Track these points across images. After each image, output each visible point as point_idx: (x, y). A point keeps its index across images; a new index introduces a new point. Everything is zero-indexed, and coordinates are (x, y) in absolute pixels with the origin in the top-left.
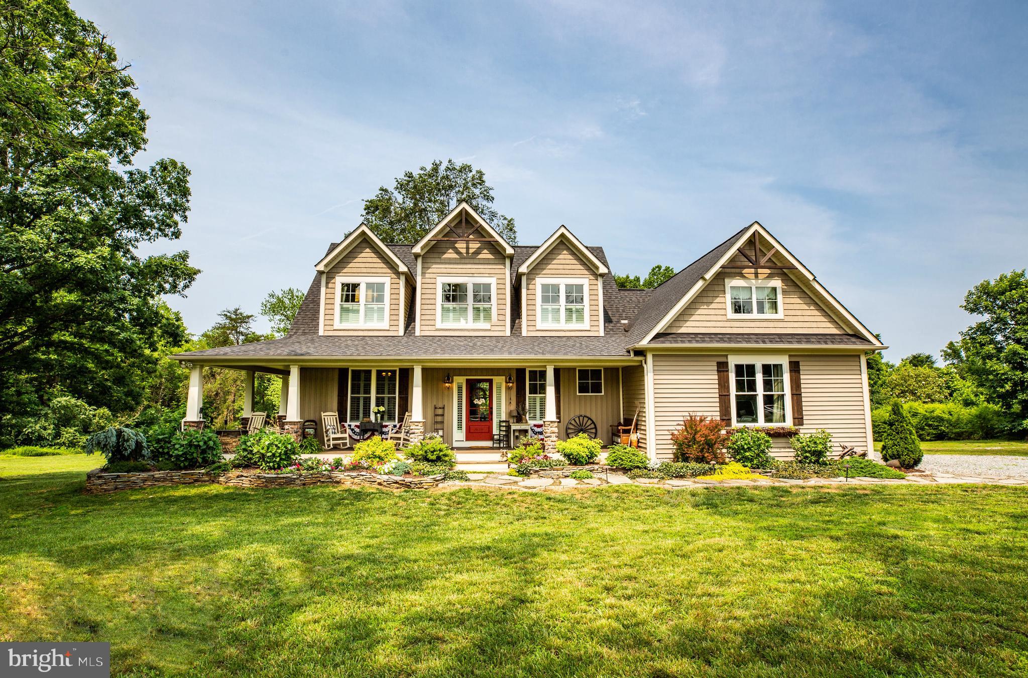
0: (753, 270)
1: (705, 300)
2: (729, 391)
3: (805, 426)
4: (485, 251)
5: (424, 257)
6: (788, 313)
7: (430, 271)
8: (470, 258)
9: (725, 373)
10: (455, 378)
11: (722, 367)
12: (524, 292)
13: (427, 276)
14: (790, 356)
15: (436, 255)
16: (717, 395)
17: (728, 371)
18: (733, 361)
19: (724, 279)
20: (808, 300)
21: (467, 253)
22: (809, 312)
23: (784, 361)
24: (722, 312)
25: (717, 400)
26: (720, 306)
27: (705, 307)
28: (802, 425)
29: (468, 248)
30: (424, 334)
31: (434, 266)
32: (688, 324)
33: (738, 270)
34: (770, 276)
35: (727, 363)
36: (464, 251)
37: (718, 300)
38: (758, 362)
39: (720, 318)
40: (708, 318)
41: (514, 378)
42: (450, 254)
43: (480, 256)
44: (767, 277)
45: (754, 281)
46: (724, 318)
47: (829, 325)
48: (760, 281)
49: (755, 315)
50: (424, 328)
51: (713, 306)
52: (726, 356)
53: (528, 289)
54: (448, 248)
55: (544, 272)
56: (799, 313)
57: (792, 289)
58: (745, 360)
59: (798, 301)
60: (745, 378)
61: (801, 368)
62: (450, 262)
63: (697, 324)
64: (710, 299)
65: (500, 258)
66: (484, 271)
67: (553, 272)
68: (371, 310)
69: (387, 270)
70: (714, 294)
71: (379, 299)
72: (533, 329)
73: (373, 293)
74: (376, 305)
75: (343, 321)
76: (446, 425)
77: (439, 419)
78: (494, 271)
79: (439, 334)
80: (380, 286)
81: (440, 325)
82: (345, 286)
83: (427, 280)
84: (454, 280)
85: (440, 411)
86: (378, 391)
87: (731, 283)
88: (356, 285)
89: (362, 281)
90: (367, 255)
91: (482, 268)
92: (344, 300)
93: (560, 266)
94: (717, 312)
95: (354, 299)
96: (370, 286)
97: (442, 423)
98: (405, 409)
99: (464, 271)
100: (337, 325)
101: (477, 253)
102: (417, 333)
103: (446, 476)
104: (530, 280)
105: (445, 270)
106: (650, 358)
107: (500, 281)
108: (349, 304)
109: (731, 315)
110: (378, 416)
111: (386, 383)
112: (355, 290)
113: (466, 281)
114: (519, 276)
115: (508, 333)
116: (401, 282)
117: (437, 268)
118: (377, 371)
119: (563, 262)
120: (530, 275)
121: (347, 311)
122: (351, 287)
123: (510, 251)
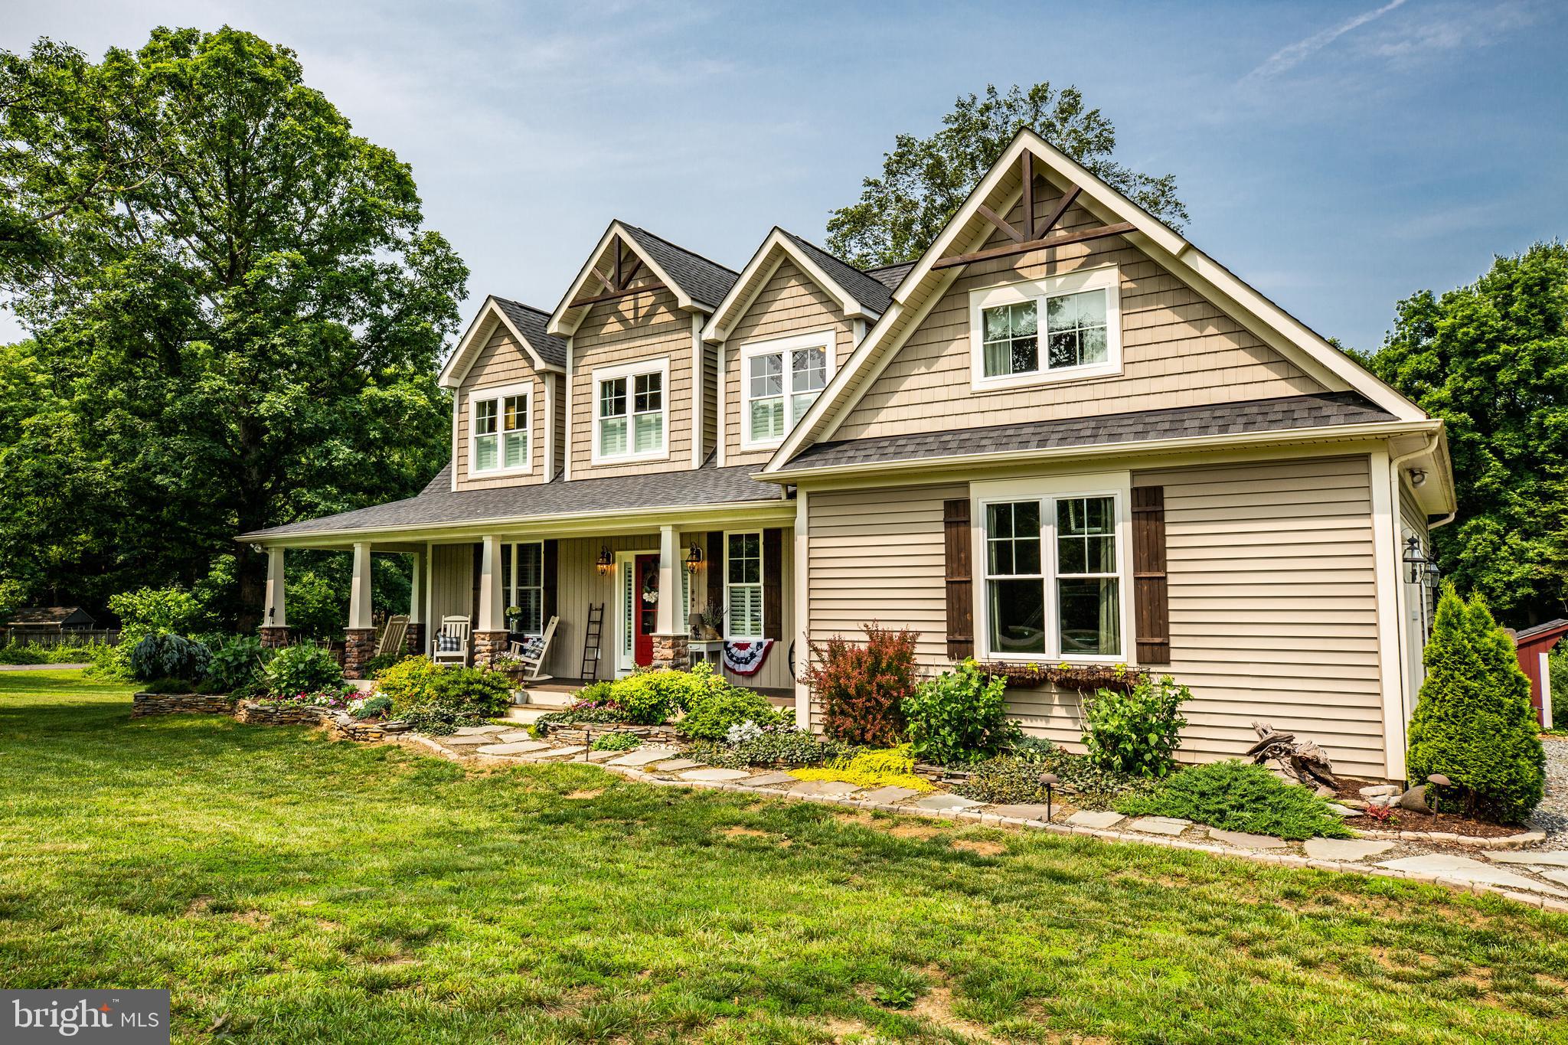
0: (1042, 255)
1: (923, 352)
2: (969, 572)
3: (1174, 667)
4: (662, 309)
5: (576, 338)
6: (1130, 355)
7: (585, 361)
8: (638, 328)
9: (962, 529)
10: (617, 553)
11: (957, 514)
12: (721, 377)
13: (581, 371)
14: (1134, 473)
15: (591, 332)
16: (942, 583)
17: (967, 523)
18: (983, 496)
19: (967, 293)
20: (1197, 311)
21: (636, 318)
22: (1200, 345)
23: (1118, 488)
24: (960, 376)
25: (943, 594)
26: (956, 362)
27: (923, 370)
28: (1167, 662)
29: (636, 308)
30: (581, 476)
31: (589, 353)
32: (883, 415)
33: (1005, 264)
34: (1090, 262)
35: (966, 503)
36: (630, 315)
37: (954, 348)
38: (1047, 494)
39: (954, 392)
40: (927, 396)
41: (704, 551)
42: (613, 327)
43: (655, 320)
44: (1082, 265)
45: (1042, 285)
46: (965, 391)
47: (1263, 372)
48: (1059, 281)
49: (1044, 372)
50: (577, 466)
51: (942, 364)
52: (966, 485)
53: (727, 372)
54: (608, 315)
55: (756, 331)
56: (1169, 350)
57: (1151, 286)
58: (1012, 492)
59: (1168, 316)
60: (1014, 539)
61: (1168, 504)
62: (614, 340)
63: (904, 413)
64: (932, 350)
65: (685, 317)
66: (658, 348)
67: (771, 328)
68: (512, 443)
69: (528, 371)
70: (948, 333)
71: (521, 422)
72: (732, 450)
73: (514, 413)
74: (517, 433)
75: (480, 464)
76: (605, 641)
77: (594, 629)
78: (672, 346)
79: (594, 475)
80: (522, 400)
81: (597, 458)
82: (481, 405)
83: (581, 380)
84: (612, 374)
85: (596, 616)
86: (522, 581)
87: (983, 299)
88: (493, 404)
89: (500, 394)
90: (505, 348)
91: (657, 343)
92: (480, 429)
93: (784, 315)
94: (949, 378)
95: (492, 427)
96: (509, 402)
97: (599, 636)
98: (551, 610)
99: (631, 353)
100: (473, 472)
101: (650, 315)
102: (567, 477)
103: (417, 724)
104: (732, 351)
105: (603, 357)
106: (801, 502)
107: (679, 365)
108: (487, 437)
109: (980, 382)
110: (514, 622)
111: (531, 566)
112: (493, 411)
113: (629, 372)
114: (710, 350)
115: (695, 464)
116: (548, 389)
117: (594, 355)
118: (520, 546)
119: (790, 303)
120: (732, 343)
121: (484, 447)
122: (487, 408)
123: (684, 301)
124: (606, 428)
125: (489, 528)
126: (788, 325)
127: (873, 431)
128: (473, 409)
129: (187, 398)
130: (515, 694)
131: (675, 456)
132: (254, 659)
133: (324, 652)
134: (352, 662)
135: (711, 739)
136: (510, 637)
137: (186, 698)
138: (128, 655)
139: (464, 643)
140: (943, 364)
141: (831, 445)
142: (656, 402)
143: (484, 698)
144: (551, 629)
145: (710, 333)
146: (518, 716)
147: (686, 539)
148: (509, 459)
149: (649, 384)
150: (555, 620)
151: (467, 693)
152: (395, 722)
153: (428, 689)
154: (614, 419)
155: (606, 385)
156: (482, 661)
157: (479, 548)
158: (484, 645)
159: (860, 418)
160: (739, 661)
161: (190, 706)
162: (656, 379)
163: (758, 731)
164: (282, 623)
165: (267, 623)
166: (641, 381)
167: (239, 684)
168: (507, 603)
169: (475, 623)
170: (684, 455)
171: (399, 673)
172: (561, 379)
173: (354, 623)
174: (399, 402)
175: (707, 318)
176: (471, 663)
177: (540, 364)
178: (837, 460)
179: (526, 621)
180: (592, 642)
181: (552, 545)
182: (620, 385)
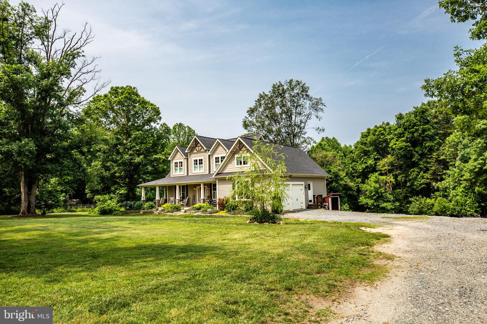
5: (190, 153)
7: (191, 156)
8: (199, 152)
10: (197, 187)
12: (211, 160)
15: (192, 152)
19: (234, 155)
24: (234, 165)
26: (233, 163)
27: (230, 164)
30: (191, 175)
32: (226, 170)
33: (238, 152)
36: (198, 149)
39: (233, 167)
40: (230, 167)
42: (195, 151)
45: (242, 155)
46: (235, 167)
49: (243, 165)
50: (191, 173)
55: (215, 153)
62: (195, 153)
63: (228, 170)
64: (231, 162)
65: (206, 151)
66: (202, 155)
67: (218, 153)
68: (180, 169)
69: (182, 158)
70: (233, 160)
71: (182, 166)
72: (213, 171)
73: (180, 164)
74: (181, 167)
75: (175, 173)
76: (195, 200)
77: (194, 199)
78: (204, 155)
79: (193, 174)
80: (182, 162)
81: (194, 172)
82: (175, 163)
83: (191, 159)
84: (196, 159)
85: (194, 196)
86: (182, 191)
87: (236, 156)
88: (177, 163)
89: (178, 161)
90: (179, 154)
91: (202, 154)
92: (175, 167)
93: (219, 151)
94: (233, 165)
95: (177, 166)
96: (180, 162)
97: (194, 200)
98: (187, 196)
99: (198, 155)
100: (174, 174)
101: (201, 150)
102: (189, 175)
103: (168, 212)
104: (212, 156)
105: (194, 156)
106: (217, 181)
107: (205, 158)
108: (176, 168)
109: (236, 166)
110: (181, 198)
111: (184, 189)
112: (177, 164)
113: (198, 159)
114: (209, 156)
115: (208, 173)
116: (186, 161)
117: (193, 155)
118: (182, 186)
119: (220, 149)
120: (212, 155)
121: (176, 169)
122: (176, 163)
123: (205, 149)
124: (195, 167)
125: (177, 184)
126: (220, 153)
127: (225, 172)
128: (174, 163)
129: (122, 159)
130: (182, 208)
131: (205, 172)
132: (142, 205)
133: (153, 203)
134: (157, 205)
135: (206, 211)
136: (181, 200)
137: (132, 211)
138: (100, 209)
139: (174, 201)
140: (232, 164)
141: (220, 173)
142: (202, 163)
143: (177, 208)
144: (187, 199)
145: (209, 154)
146: (182, 211)
147: (205, 185)
148: (180, 172)
149: (201, 160)
150: (188, 197)
151: (175, 208)
152: (165, 212)
153: (169, 208)
154: (196, 166)
155: (194, 160)
156: (177, 203)
157: (176, 186)
158: (177, 201)
159: (224, 170)
160: (214, 202)
161: (132, 212)
162: (202, 160)
163: (211, 210)
164: (144, 199)
165: (142, 199)
166: (200, 160)
167: (140, 208)
168: (180, 195)
169: (175, 198)
170: (206, 172)
171: (165, 206)
172: (188, 159)
173: (157, 199)
174: (160, 158)
175: (209, 150)
176: (175, 204)
177: (184, 157)
178: (220, 176)
179: (183, 198)
180: (193, 201)
181: (187, 186)
182: (197, 160)
